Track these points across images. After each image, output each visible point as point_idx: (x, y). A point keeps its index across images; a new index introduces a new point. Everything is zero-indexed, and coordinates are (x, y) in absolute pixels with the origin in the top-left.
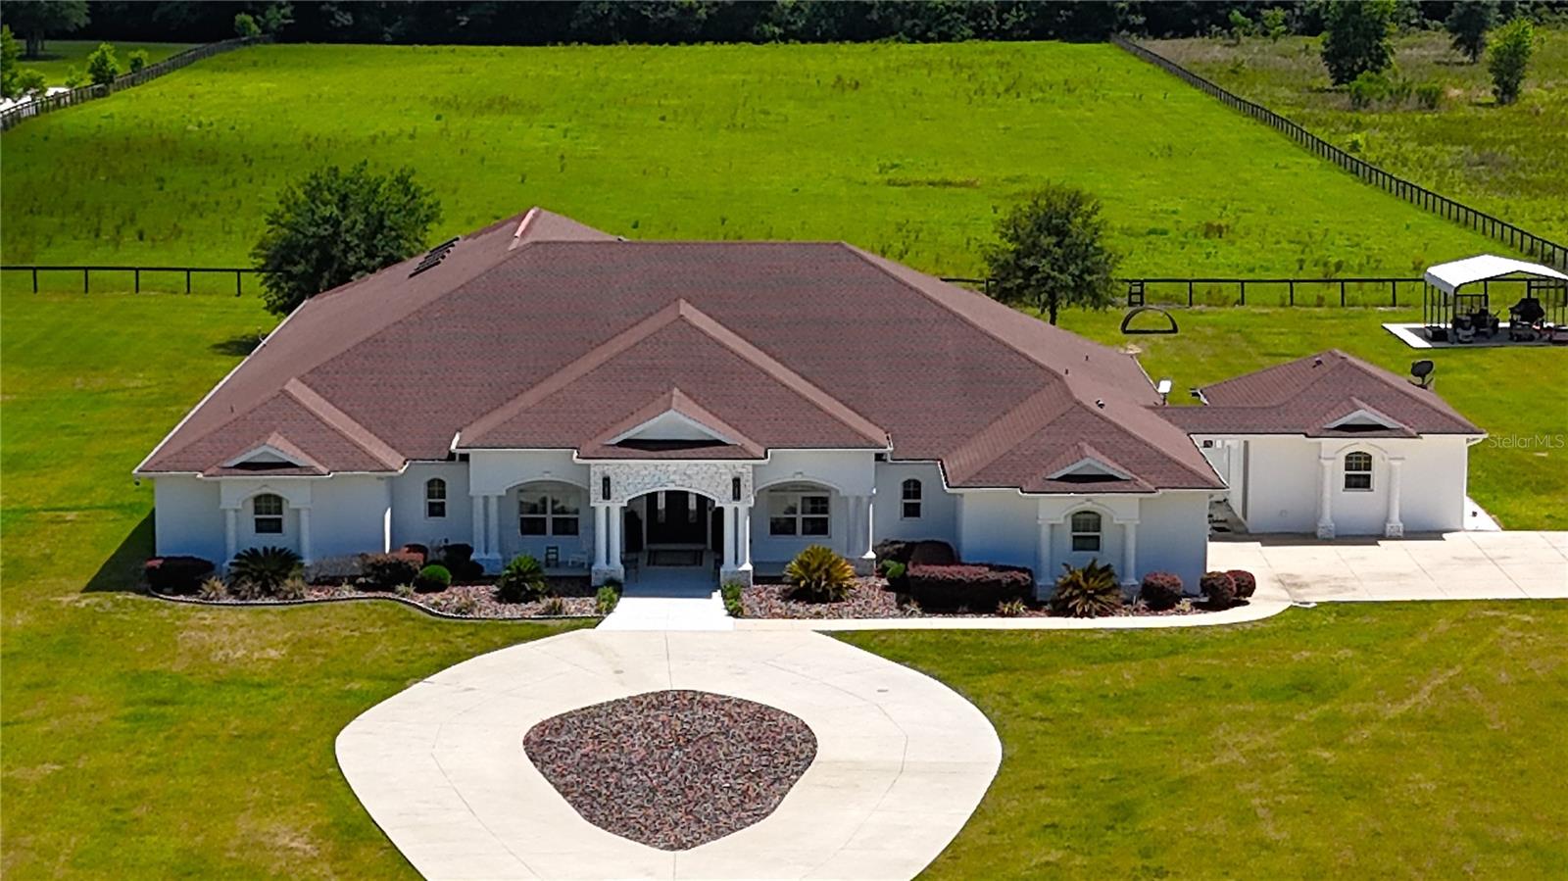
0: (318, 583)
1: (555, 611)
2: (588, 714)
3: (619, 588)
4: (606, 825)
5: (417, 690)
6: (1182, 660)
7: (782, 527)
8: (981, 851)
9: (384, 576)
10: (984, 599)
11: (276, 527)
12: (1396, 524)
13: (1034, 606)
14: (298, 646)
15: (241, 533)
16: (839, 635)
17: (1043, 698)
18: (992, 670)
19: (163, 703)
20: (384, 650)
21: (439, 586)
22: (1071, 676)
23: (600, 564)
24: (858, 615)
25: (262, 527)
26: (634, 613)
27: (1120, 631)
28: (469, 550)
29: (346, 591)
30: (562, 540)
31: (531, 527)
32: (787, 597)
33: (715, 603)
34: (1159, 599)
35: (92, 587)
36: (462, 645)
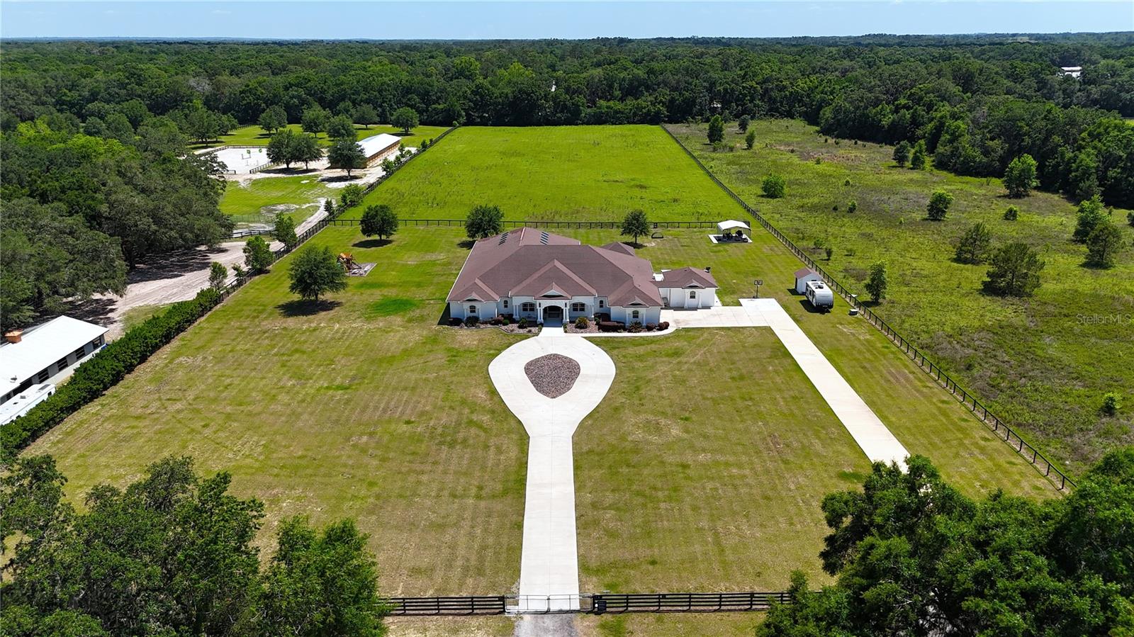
0: (482, 323)
1: (530, 331)
2: (537, 360)
3: (542, 325)
4: (540, 392)
5: (504, 353)
6: (653, 346)
7: (575, 310)
8: (610, 399)
9: (496, 322)
10: (615, 329)
11: (474, 312)
12: (700, 306)
13: (625, 330)
14: (481, 340)
15: (467, 313)
16: (585, 338)
17: (624, 356)
18: (614, 348)
19: (454, 356)
20: (497, 342)
21: (507, 324)
22: (631, 350)
23: (539, 320)
24: (590, 332)
25: (471, 312)
26: (546, 331)
27: (641, 337)
28: (512, 315)
29: (489, 326)
30: (531, 312)
31: (525, 310)
32: (577, 327)
33: (562, 329)
34: (649, 329)
35: (439, 324)
36: (512, 340)
